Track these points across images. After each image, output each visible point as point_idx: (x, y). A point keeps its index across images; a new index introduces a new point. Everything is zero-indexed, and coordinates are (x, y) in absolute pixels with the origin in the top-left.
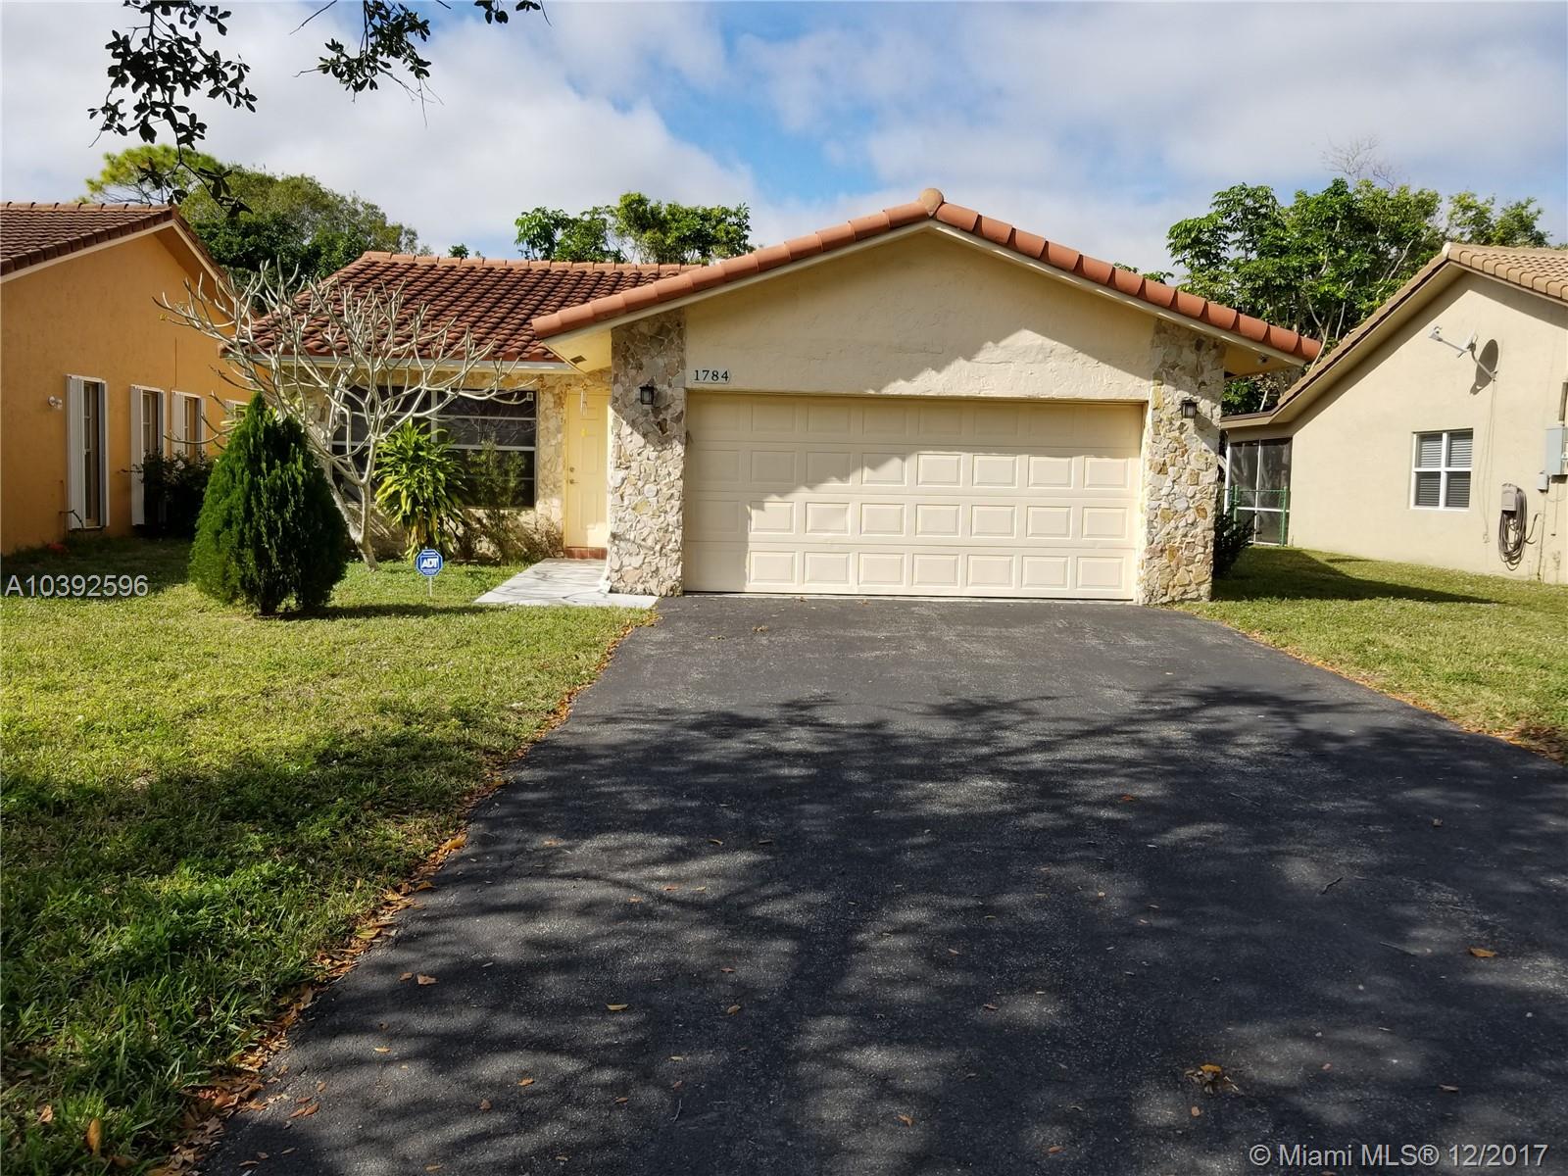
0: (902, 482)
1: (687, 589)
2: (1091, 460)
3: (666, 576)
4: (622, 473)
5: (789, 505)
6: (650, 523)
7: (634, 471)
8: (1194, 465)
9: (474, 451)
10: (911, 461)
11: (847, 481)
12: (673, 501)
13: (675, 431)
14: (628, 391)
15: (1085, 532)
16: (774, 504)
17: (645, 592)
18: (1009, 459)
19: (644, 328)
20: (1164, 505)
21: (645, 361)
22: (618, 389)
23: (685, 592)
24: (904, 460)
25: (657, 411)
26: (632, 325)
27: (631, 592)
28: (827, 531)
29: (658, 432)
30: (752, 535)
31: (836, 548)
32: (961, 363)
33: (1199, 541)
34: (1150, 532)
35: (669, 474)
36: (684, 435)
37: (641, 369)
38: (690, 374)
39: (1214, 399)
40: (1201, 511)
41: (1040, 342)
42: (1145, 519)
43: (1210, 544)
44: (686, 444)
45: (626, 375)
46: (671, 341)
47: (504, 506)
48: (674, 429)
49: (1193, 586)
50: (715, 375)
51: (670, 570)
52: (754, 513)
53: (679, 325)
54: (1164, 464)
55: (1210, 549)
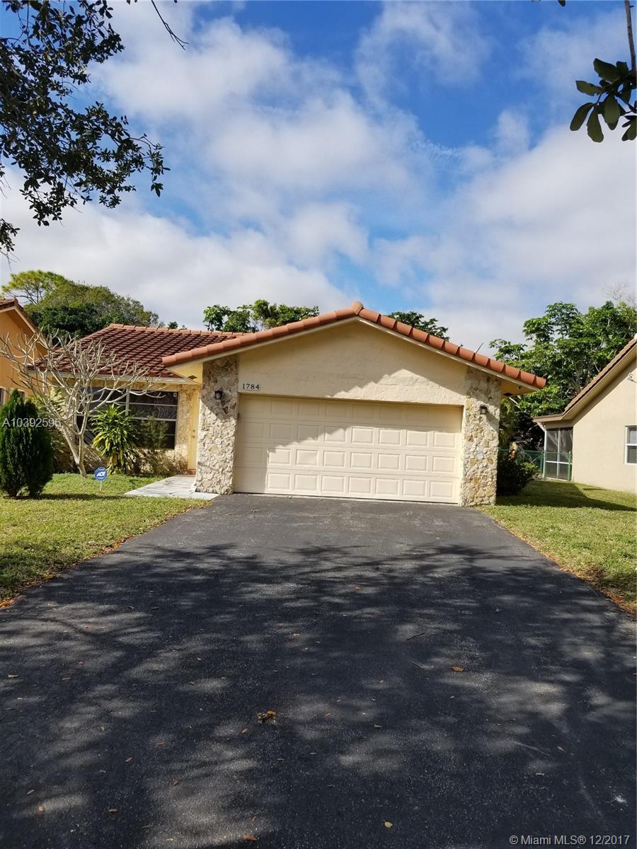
0: (344, 441)
1: (235, 491)
2: (437, 433)
3: (224, 484)
4: (205, 433)
5: (288, 451)
6: (217, 458)
7: (211, 432)
8: (486, 437)
9: (145, 420)
10: (348, 431)
11: (317, 440)
12: (229, 447)
13: (232, 413)
14: (209, 393)
15: (434, 469)
16: (280, 450)
17: (213, 492)
18: (397, 431)
19: (219, 363)
20: (472, 457)
21: (218, 378)
22: (205, 392)
23: (234, 493)
24: (345, 430)
25: (223, 403)
26: (213, 361)
27: (206, 492)
28: (306, 464)
29: (224, 413)
30: (269, 465)
31: (310, 473)
32: (372, 384)
33: (490, 476)
34: (465, 470)
35: (228, 434)
36: (236, 415)
37: (216, 382)
38: (240, 385)
39: (496, 406)
40: (490, 460)
41: (410, 376)
42: (462, 463)
43: (495, 477)
44: (238, 419)
45: (209, 385)
46: (232, 370)
47: (157, 448)
48: (231, 411)
49: (486, 498)
50: (253, 386)
51: (227, 481)
52: (271, 454)
53: (236, 362)
54: (472, 436)
55: (495, 479)
